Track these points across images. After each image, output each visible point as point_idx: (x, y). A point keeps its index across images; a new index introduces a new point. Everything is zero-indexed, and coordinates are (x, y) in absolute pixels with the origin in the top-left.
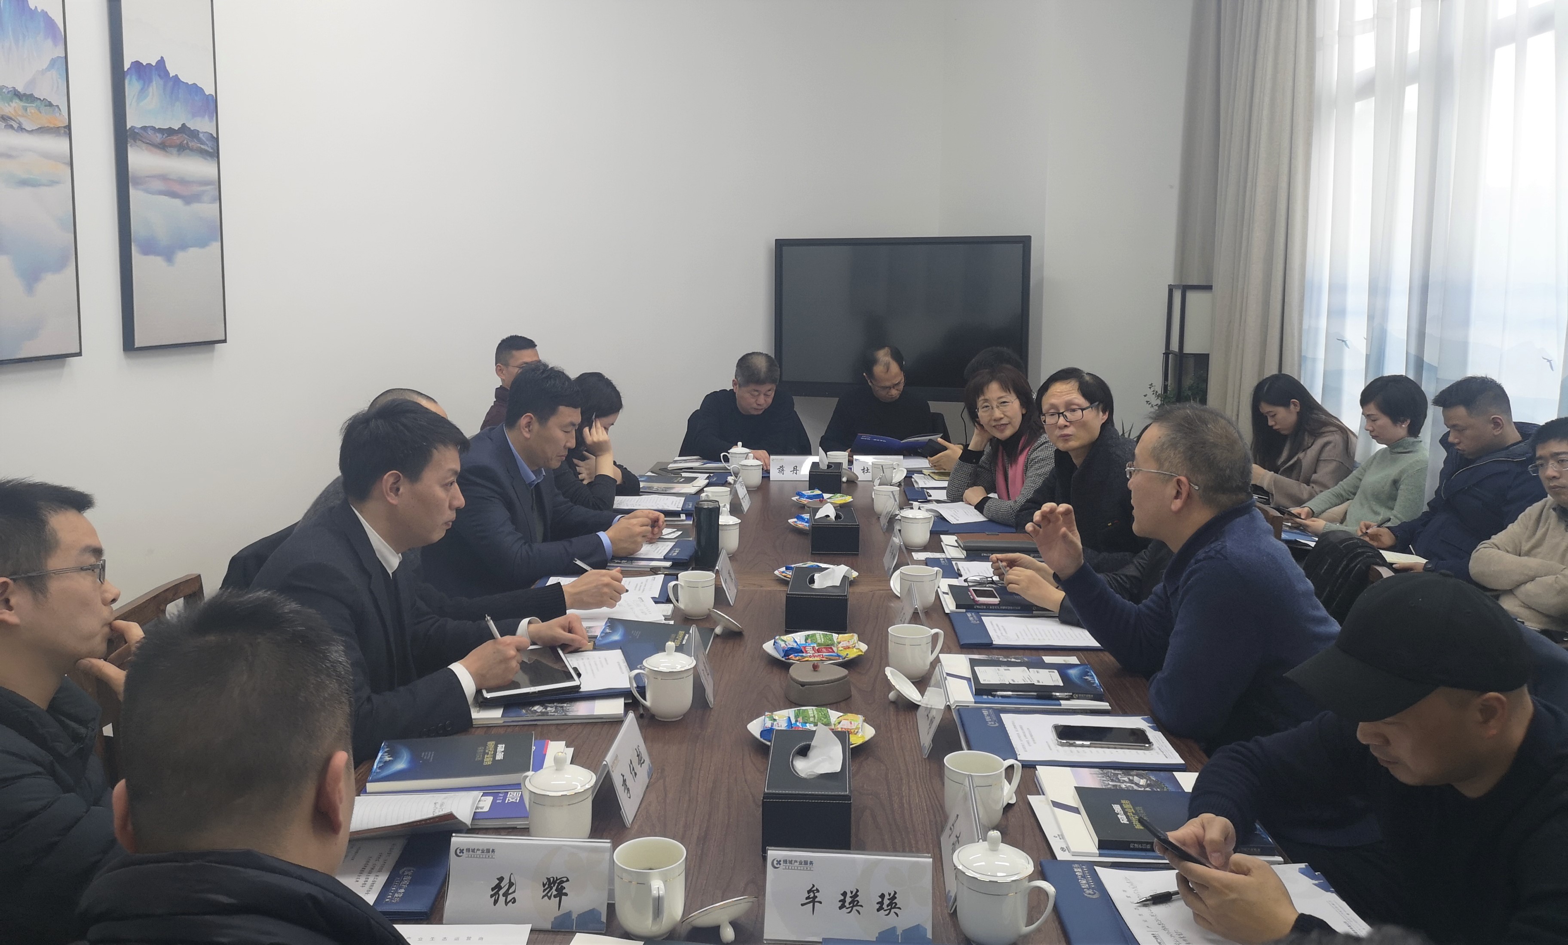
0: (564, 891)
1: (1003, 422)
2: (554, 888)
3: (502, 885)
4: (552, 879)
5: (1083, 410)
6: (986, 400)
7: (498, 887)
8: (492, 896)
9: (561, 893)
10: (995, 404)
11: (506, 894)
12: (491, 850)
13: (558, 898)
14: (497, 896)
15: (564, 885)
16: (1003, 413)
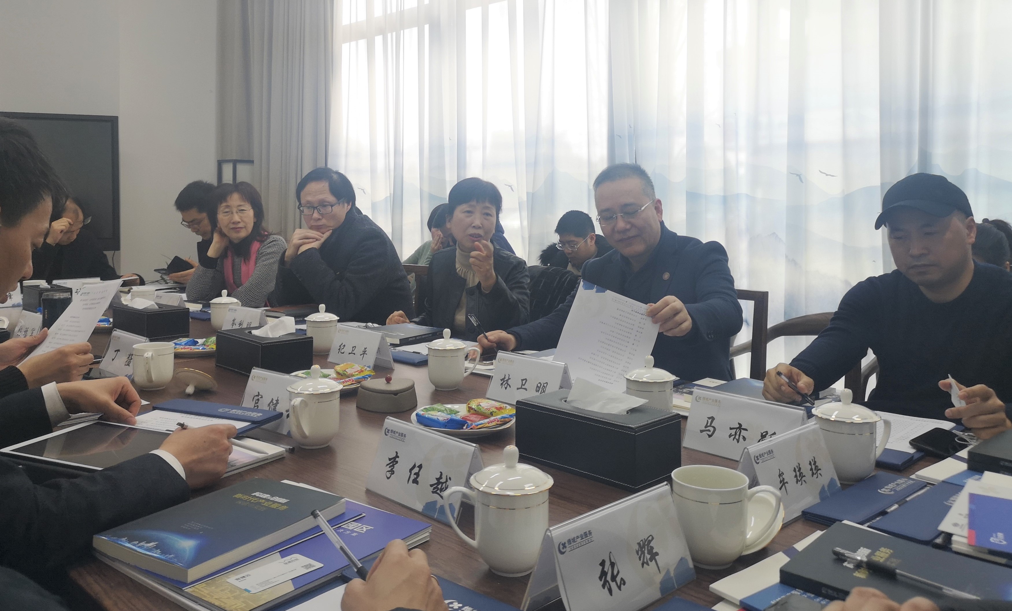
0: (654, 551)
1: (240, 225)
2: (646, 552)
3: (606, 569)
4: (641, 542)
5: (332, 206)
6: (228, 206)
7: (603, 574)
8: (604, 586)
9: (653, 556)
10: (235, 210)
11: (614, 578)
12: (588, 533)
13: (654, 561)
14: (607, 583)
15: (651, 544)
16: (241, 218)
